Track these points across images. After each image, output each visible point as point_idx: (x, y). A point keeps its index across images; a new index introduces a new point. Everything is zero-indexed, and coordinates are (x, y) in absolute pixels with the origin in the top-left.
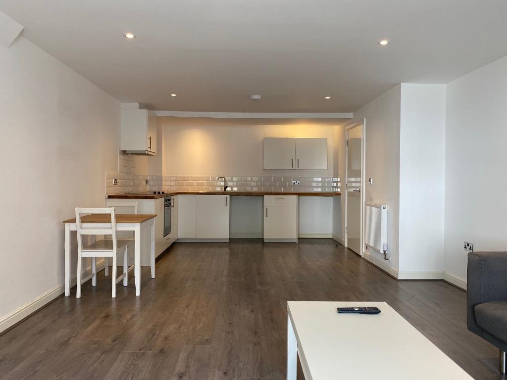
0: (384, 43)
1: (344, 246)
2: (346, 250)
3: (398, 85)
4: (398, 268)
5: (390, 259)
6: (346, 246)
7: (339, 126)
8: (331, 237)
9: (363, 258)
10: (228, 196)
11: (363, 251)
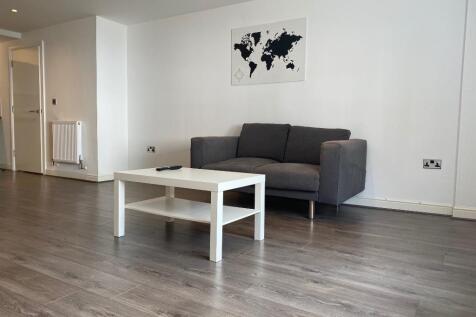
2: (13, 174)
5: (86, 168)
6: (14, 169)
9: (46, 175)
11: (45, 167)
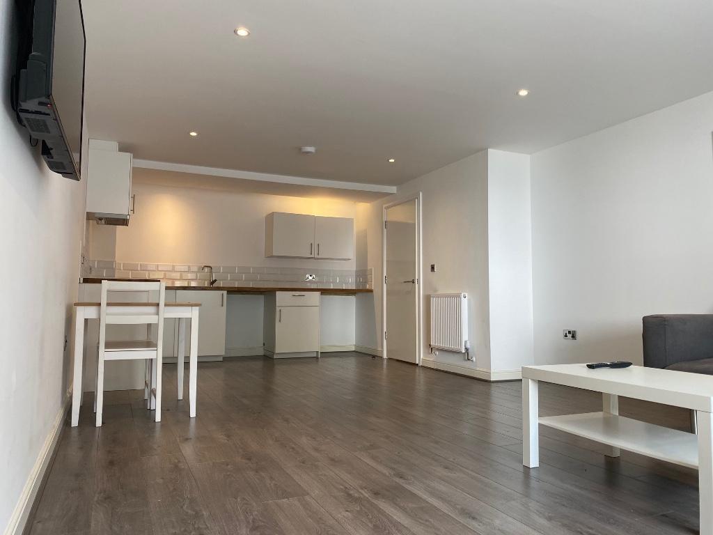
0: (523, 93)
1: (381, 357)
2: (385, 362)
3: (483, 151)
4: (489, 367)
5: (474, 359)
6: (385, 356)
7: (369, 204)
8: (353, 349)
9: (422, 366)
10: (225, 292)
11: (421, 356)
